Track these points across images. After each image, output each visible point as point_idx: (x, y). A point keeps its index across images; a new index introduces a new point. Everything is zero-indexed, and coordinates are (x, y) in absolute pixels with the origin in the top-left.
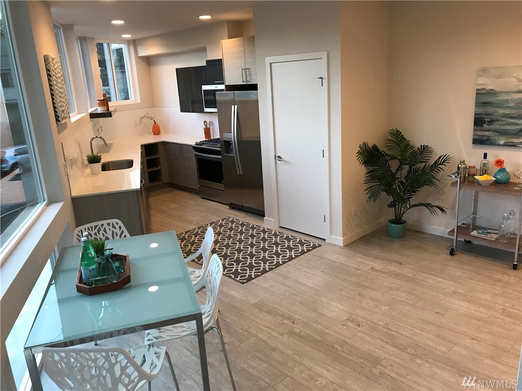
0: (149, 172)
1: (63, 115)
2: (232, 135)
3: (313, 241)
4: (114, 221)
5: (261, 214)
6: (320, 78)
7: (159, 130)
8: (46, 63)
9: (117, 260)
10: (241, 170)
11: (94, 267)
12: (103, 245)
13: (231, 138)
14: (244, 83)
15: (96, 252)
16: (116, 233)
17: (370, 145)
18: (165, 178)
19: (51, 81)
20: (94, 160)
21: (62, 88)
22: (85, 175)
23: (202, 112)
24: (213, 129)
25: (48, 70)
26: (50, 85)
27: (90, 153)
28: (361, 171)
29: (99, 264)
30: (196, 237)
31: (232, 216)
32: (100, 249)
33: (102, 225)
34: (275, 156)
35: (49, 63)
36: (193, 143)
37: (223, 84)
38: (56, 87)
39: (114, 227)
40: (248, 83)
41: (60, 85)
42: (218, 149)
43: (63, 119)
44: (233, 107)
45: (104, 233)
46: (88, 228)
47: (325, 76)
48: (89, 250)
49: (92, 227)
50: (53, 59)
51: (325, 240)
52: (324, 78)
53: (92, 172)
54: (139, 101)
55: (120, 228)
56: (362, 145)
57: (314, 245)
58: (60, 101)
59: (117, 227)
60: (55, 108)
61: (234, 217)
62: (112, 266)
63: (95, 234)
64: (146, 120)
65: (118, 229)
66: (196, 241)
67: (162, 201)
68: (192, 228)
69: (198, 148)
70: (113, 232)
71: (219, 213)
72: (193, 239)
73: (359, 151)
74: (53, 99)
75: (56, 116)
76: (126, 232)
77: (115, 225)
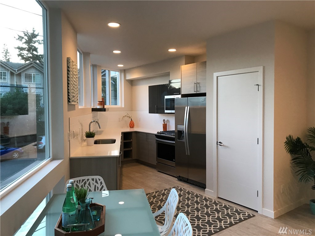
0: (124, 151)
1: (73, 99)
2: (184, 127)
3: (247, 212)
4: (98, 177)
5: (202, 186)
6: (257, 85)
7: (134, 125)
8: (68, 62)
9: (95, 209)
10: (189, 152)
11: (73, 213)
12: (85, 195)
13: (183, 129)
14: (195, 93)
15: (78, 199)
16: (98, 188)
17: (295, 138)
18: (134, 156)
19: (69, 74)
20: (90, 135)
21: (76, 82)
22: (82, 146)
23: (163, 113)
24: (169, 125)
25: (68, 67)
26: (68, 77)
27: (88, 131)
28: (287, 157)
29: (79, 211)
30: (154, 198)
31: (180, 186)
32: (82, 197)
33: (88, 180)
34: (217, 142)
35: (69, 63)
36: (156, 133)
37: (180, 94)
38: (71, 79)
39: (96, 182)
40: (198, 92)
41: (74, 80)
42: (173, 136)
43: (73, 101)
44: (186, 107)
45: (89, 186)
46: (77, 181)
47: (261, 83)
48: (72, 196)
49: (80, 181)
50: (73, 62)
51: (257, 211)
52: (260, 85)
53: (87, 144)
54: (123, 106)
55: (101, 183)
56: (288, 137)
57: (249, 215)
58: (73, 90)
59: (99, 182)
60: (68, 92)
61: (182, 186)
62: (90, 214)
63: (82, 186)
64: (126, 118)
65: (99, 184)
66: (154, 202)
67: (130, 171)
68: (151, 191)
69: (158, 136)
70: (95, 186)
71: (170, 182)
72: (152, 200)
73: (286, 141)
74: (68, 87)
75: (69, 99)
76: (105, 187)
77: (98, 180)
